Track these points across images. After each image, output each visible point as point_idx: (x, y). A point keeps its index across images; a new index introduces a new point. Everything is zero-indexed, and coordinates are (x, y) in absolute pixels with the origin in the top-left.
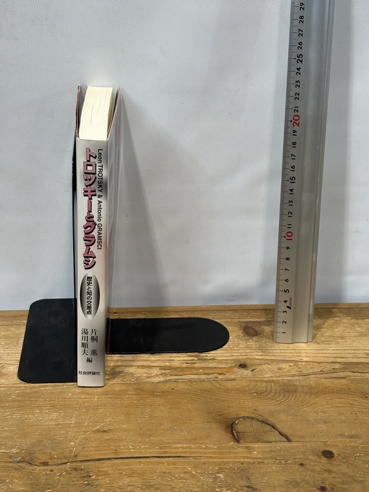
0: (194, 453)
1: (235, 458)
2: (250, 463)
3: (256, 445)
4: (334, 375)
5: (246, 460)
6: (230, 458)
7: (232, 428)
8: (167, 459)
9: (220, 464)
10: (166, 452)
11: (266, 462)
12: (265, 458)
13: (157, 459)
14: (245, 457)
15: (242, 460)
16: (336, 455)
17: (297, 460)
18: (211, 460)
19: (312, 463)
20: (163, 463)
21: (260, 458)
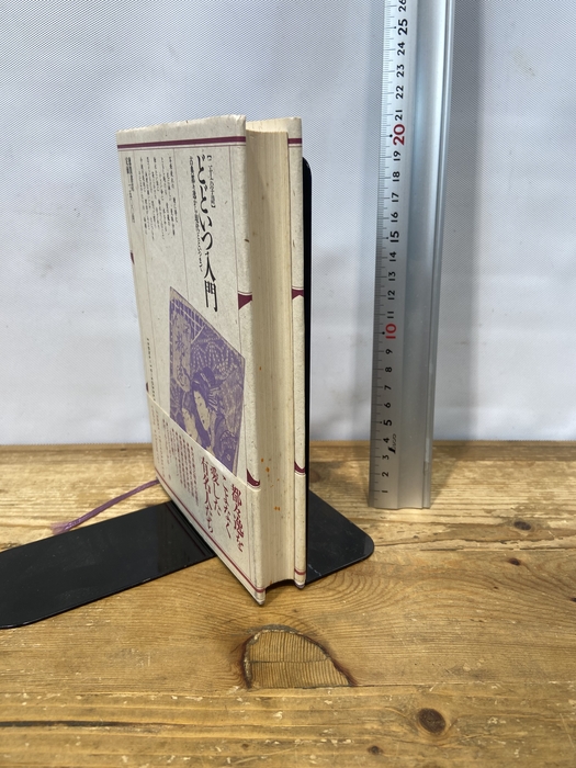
0: (151, 713)
1: (233, 729)
2: (261, 743)
3: (283, 695)
4: (436, 545)
5: (255, 736)
6: (222, 729)
7: (245, 651)
8: (86, 731)
9: (195, 745)
10: (91, 711)
11: (297, 741)
12: (296, 731)
13: (65, 730)
14: (254, 728)
15: (246, 736)
16: (448, 723)
17: (366, 737)
18: (179, 735)
19: (398, 746)
20: (73, 742)
21: (286, 730)
